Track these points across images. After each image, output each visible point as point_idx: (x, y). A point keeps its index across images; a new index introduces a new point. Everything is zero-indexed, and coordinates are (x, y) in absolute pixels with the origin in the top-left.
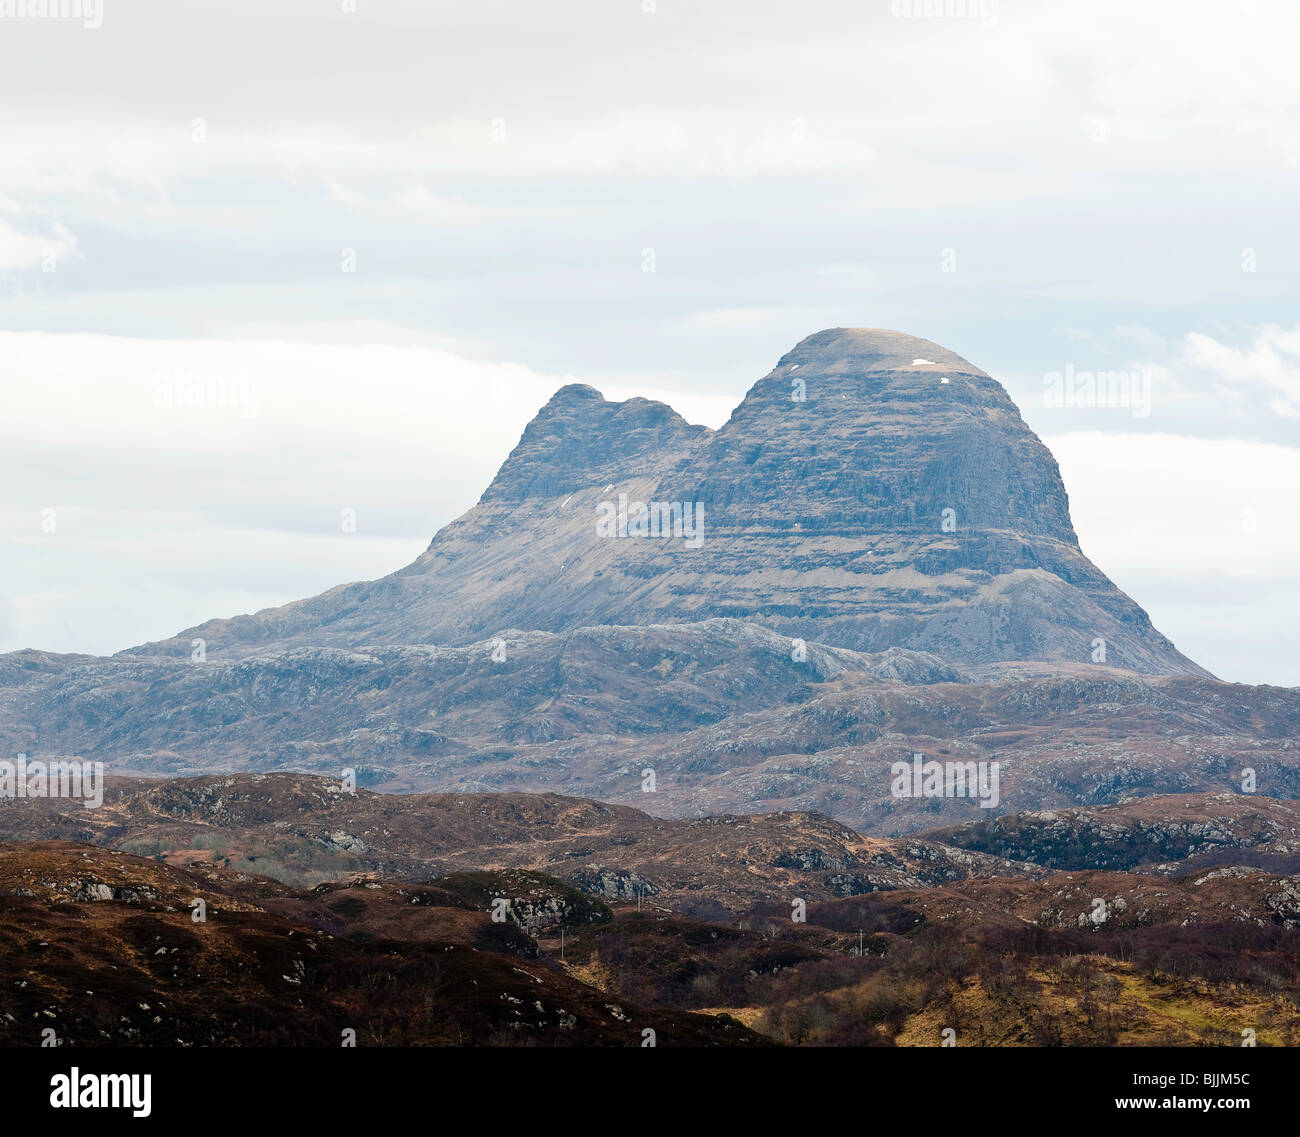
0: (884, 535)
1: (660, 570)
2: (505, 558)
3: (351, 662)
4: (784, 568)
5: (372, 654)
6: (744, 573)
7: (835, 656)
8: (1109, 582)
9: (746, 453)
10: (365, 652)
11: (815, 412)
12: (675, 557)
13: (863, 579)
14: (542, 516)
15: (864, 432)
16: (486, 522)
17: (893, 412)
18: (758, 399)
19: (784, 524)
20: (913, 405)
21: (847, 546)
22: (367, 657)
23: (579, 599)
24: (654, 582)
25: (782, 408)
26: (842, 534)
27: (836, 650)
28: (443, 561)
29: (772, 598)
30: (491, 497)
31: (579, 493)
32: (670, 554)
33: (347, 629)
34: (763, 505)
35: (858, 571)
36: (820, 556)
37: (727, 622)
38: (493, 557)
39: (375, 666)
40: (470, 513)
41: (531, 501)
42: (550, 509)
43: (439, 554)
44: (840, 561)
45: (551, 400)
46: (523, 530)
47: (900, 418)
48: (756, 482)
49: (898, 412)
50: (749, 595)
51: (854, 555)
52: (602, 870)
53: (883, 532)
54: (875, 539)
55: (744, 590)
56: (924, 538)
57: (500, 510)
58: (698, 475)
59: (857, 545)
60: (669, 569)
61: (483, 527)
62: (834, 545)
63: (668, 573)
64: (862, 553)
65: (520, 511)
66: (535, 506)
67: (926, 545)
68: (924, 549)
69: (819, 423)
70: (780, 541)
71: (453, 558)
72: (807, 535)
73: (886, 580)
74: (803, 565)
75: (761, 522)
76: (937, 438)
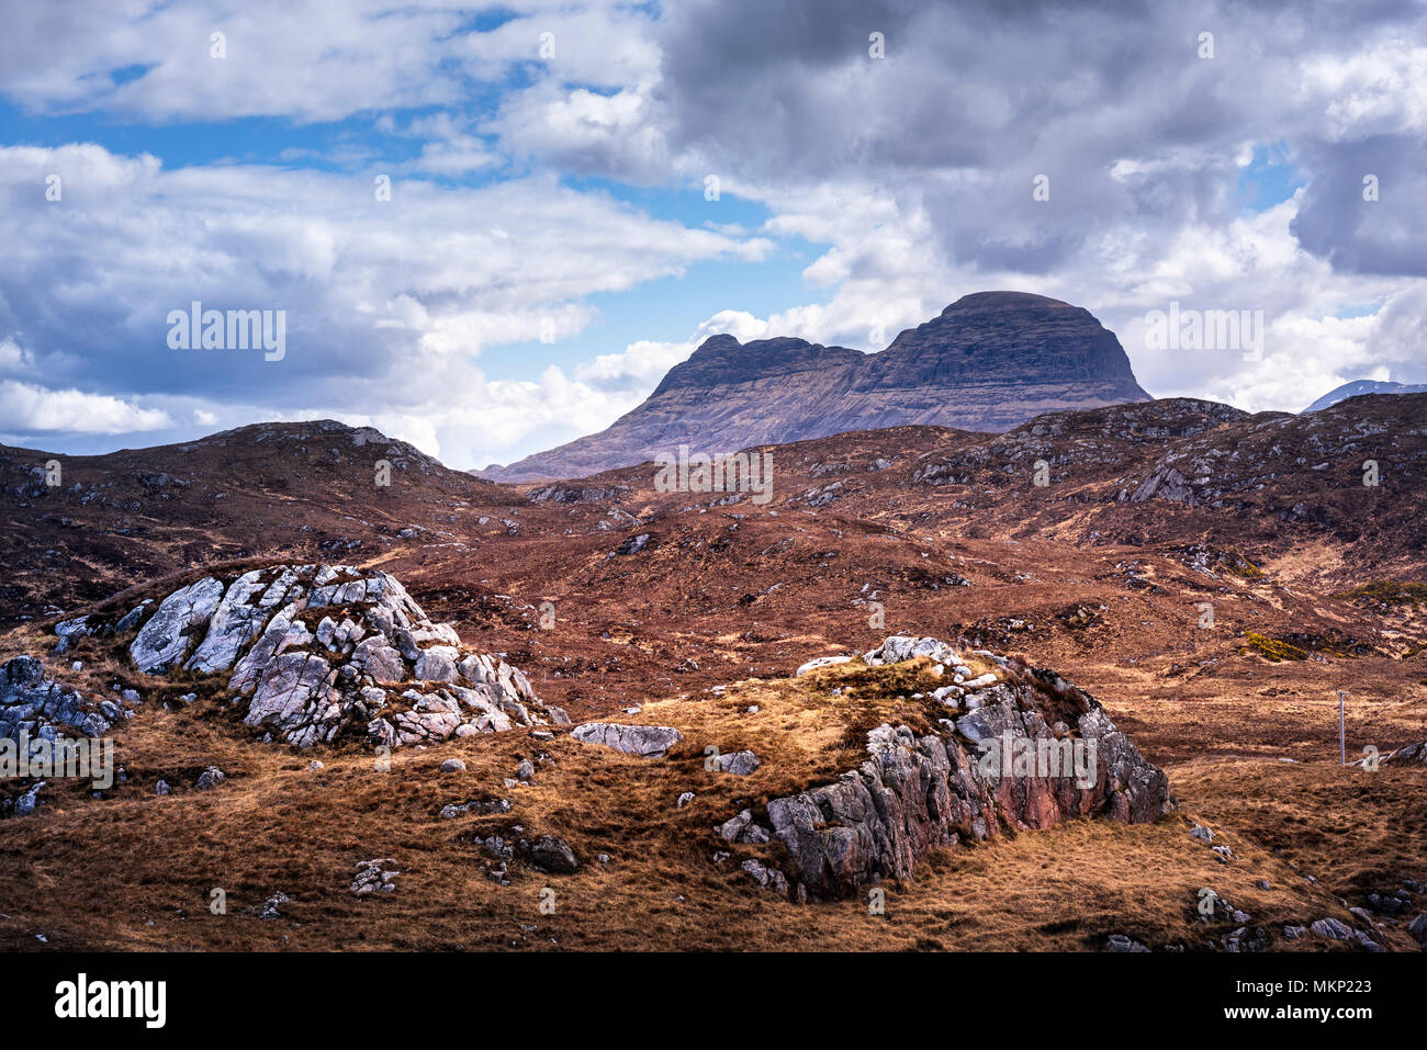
15: (1046, 336)
17: (1059, 325)
19: (1010, 380)
21: (1055, 389)
26: (1049, 383)
34: (990, 372)
47: (1065, 329)
48: (981, 362)
49: (1063, 326)
51: (1061, 393)
53: (1074, 382)
54: (1070, 385)
59: (1063, 388)
62: (1047, 388)
64: (1066, 392)
69: (1012, 332)
70: (1011, 388)
72: (1028, 385)
75: (992, 380)
76: (1091, 337)
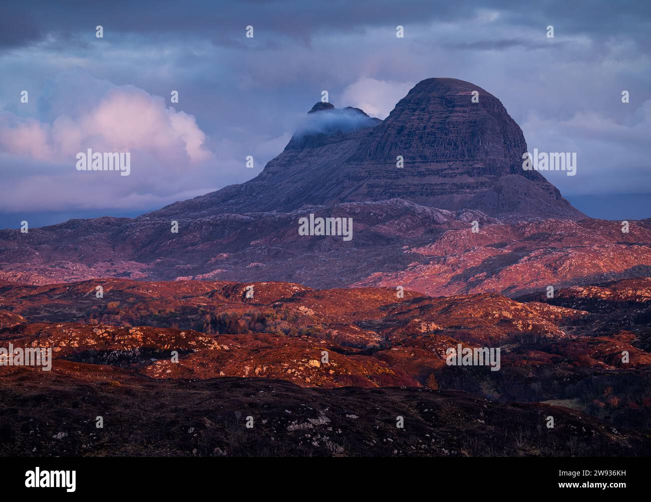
0: (454, 162)
1: (363, 178)
2: (297, 173)
3: (242, 219)
4: (414, 176)
5: (251, 216)
6: (398, 178)
7: (441, 212)
8: (544, 178)
9: (397, 130)
10: (247, 215)
11: (425, 112)
12: (369, 172)
13: (446, 180)
14: (310, 156)
15: (445, 120)
16: (287, 159)
17: (456, 112)
18: (401, 107)
19: (413, 158)
20: (464, 109)
21: (439, 166)
22: (248, 217)
23: (330, 191)
24: (361, 183)
25: (412, 111)
26: (437, 162)
27: (441, 210)
28: (270, 175)
29: (410, 188)
30: (289, 148)
31: (326, 146)
32: (367, 171)
33: (233, 204)
34: (405, 151)
35: (445, 177)
36: (428, 171)
37: (397, 200)
38: (292, 173)
39: (253, 221)
40: (281, 155)
41: (306, 150)
42: (314, 153)
43: (268, 172)
44: (437, 173)
45: (313, 108)
46: (303, 162)
47: (460, 114)
48: (402, 141)
49: (459, 112)
50: (400, 187)
51: (442, 170)
52: (420, 322)
53: (454, 161)
54: (451, 163)
55: (398, 185)
56: (471, 163)
57: (293, 154)
58: (377, 139)
59: (443, 166)
60: (367, 177)
61: (286, 161)
62: (434, 166)
63: (367, 179)
64: (446, 169)
65: (302, 154)
66: (308, 152)
67: (472, 165)
68: (471, 167)
69: (427, 117)
70: (412, 165)
71: (274, 174)
72: (423, 162)
73: (456, 180)
74: (421, 175)
76: (475, 122)
